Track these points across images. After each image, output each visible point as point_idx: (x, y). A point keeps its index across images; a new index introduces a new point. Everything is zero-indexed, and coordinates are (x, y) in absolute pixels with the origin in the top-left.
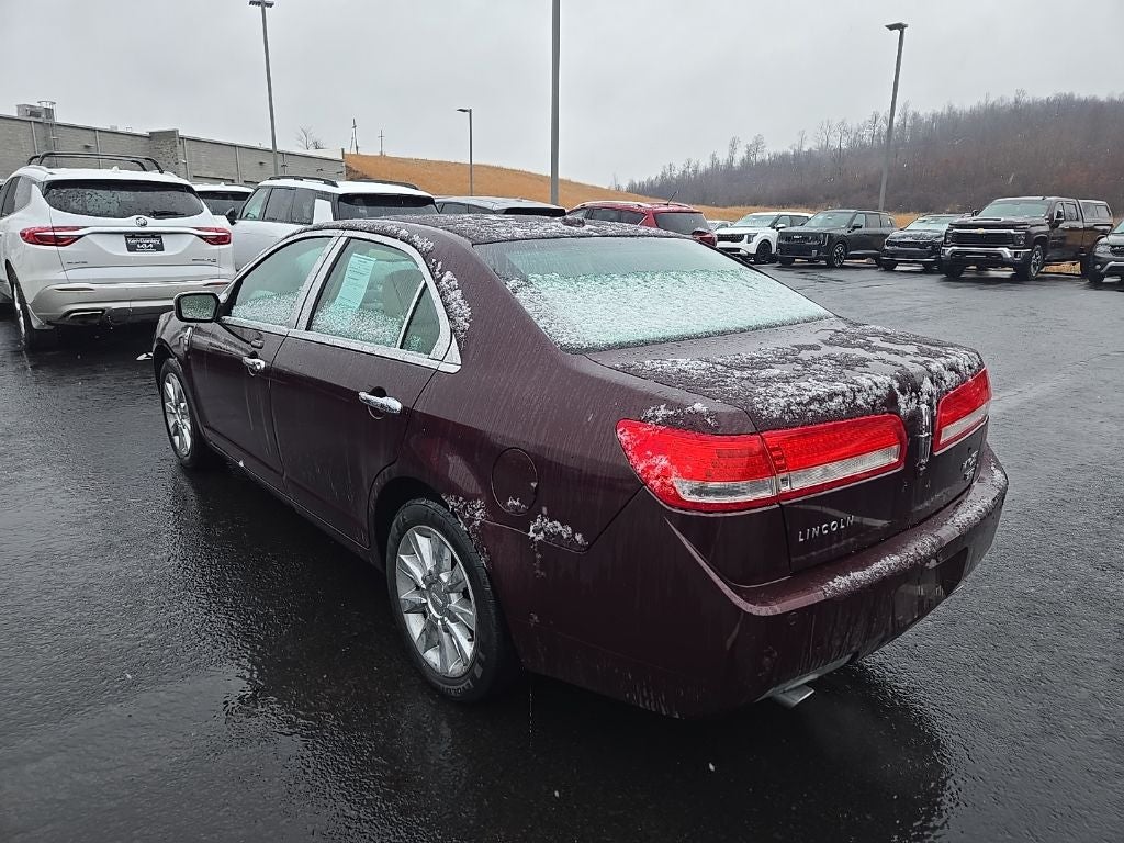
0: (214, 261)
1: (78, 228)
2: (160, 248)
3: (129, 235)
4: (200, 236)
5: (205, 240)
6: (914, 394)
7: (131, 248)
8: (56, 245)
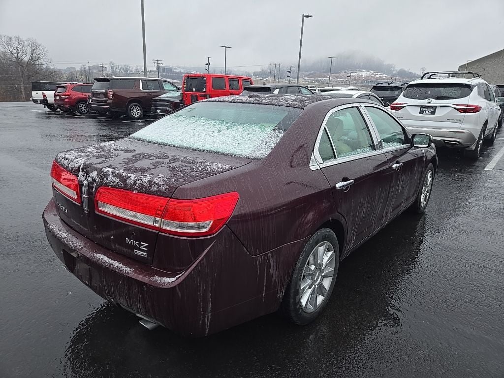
0: (460, 120)
1: (404, 104)
2: (433, 113)
3: (423, 107)
4: (455, 108)
5: (457, 110)
6: (85, 174)
7: (421, 113)
8: (396, 110)
